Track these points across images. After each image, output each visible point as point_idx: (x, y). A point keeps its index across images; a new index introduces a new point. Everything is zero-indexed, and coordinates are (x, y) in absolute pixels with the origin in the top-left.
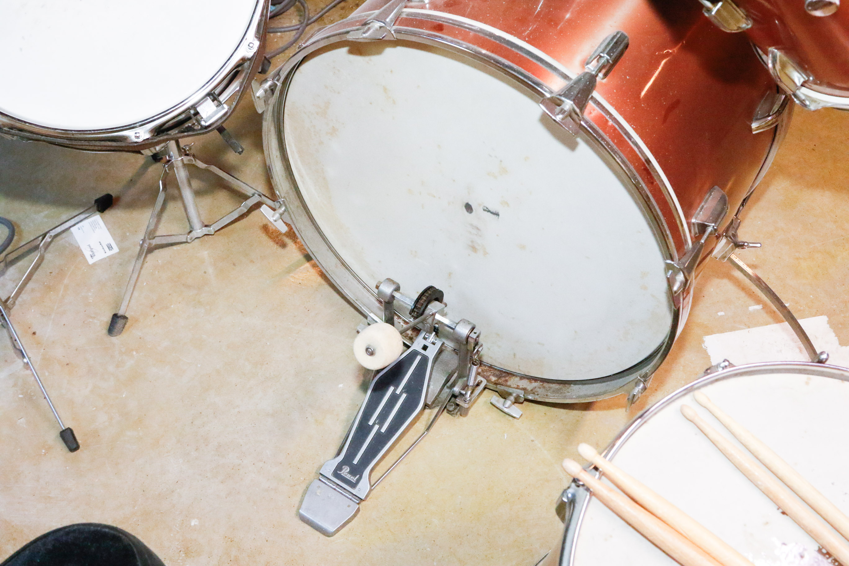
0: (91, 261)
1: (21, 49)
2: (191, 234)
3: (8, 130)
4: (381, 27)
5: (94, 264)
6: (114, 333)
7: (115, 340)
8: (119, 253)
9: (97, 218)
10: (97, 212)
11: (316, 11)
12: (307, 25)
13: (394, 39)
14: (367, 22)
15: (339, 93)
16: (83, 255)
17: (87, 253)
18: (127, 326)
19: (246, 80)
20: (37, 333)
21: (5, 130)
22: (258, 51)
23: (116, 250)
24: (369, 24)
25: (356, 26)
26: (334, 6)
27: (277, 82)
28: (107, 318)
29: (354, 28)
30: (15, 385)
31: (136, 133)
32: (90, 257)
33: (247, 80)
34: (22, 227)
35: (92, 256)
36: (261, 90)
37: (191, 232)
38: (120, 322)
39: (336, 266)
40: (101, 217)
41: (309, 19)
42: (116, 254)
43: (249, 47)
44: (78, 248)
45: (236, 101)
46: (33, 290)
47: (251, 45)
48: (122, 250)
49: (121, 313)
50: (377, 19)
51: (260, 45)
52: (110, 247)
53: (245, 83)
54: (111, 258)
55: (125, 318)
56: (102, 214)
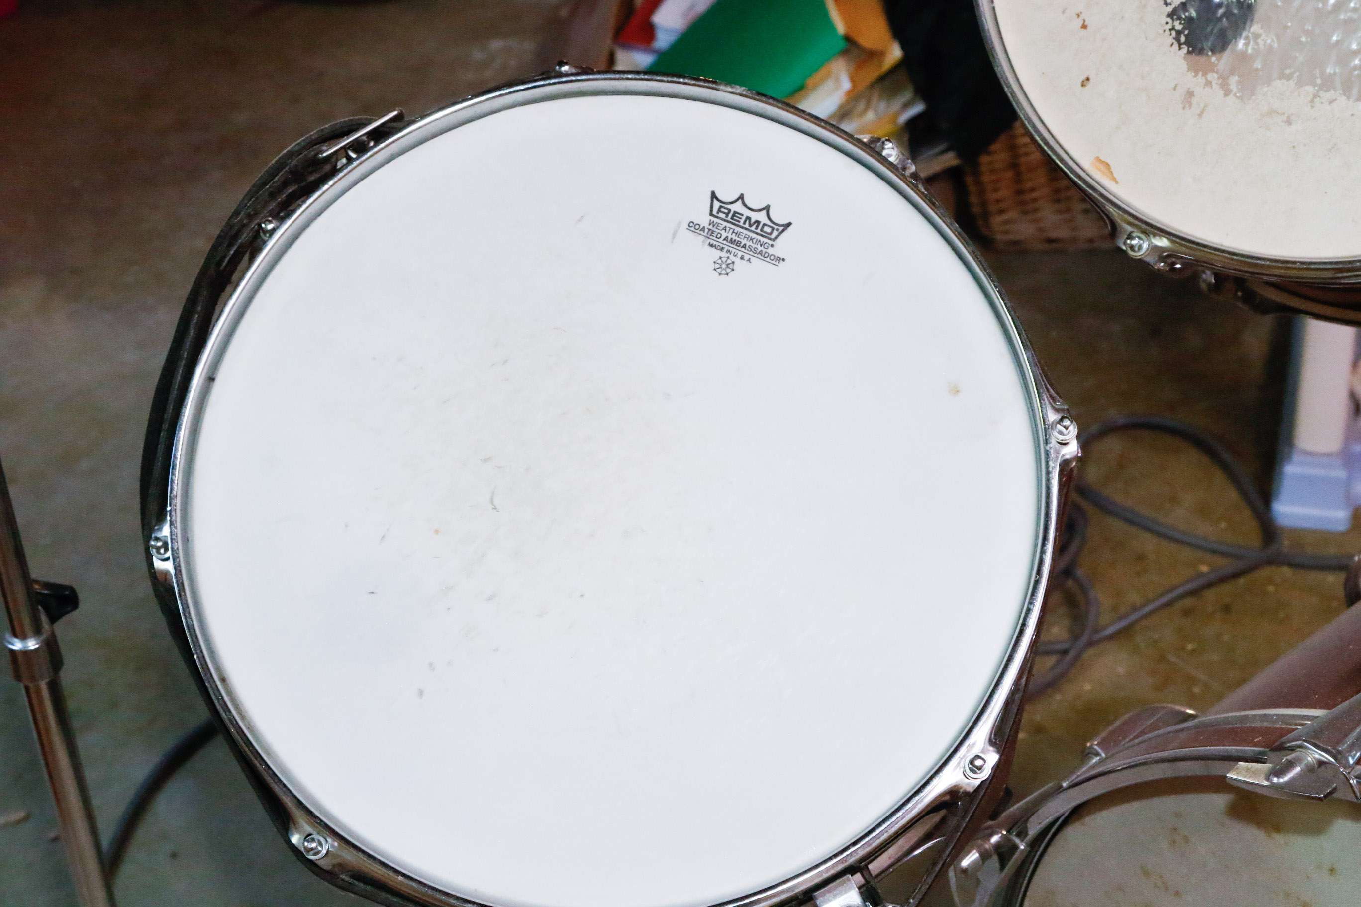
1: (421, 693)
3: (351, 880)
4: (1321, 763)
11: (1115, 609)
12: (1090, 644)
13: (1355, 800)
14: (1285, 743)
15: (1177, 894)
19: (950, 848)
21: (343, 880)
22: (992, 779)
24: (1292, 749)
25: (1255, 745)
26: (1168, 604)
27: (1017, 841)
29: (1249, 749)
33: (953, 849)
36: (974, 854)
41: (1096, 630)
43: (970, 766)
45: (919, 896)
47: (978, 763)
50: (1316, 738)
51: (1000, 760)
53: (949, 855)
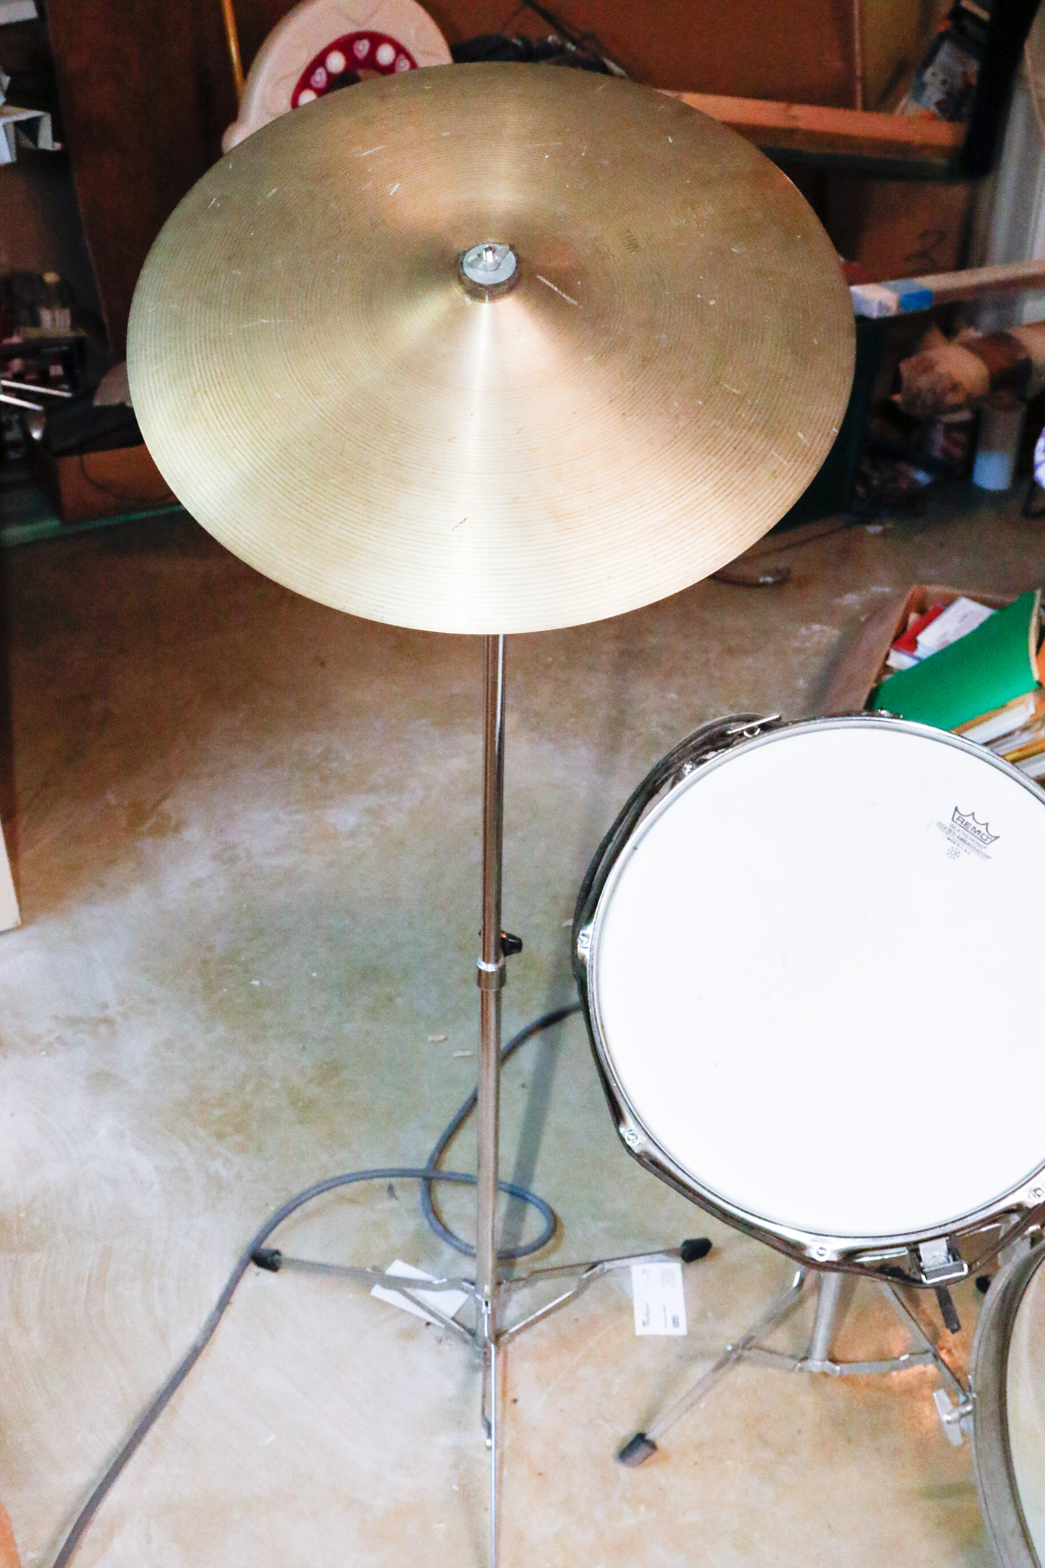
0: (640, 1331)
2: (805, 1364)
5: (642, 1338)
6: (627, 1460)
7: (624, 1472)
8: (685, 1337)
9: (676, 1266)
10: (680, 1259)
16: (632, 1314)
17: (639, 1316)
18: (650, 1458)
20: (518, 1403)
23: (682, 1330)
28: (626, 1430)
30: (456, 1466)
31: (821, 1248)
32: (642, 1324)
34: (566, 1231)
35: (644, 1324)
37: (805, 1359)
38: (644, 1449)
39: (1012, 1534)
40: (683, 1268)
42: (679, 1337)
43: (1034, 1193)
44: (630, 1300)
46: (540, 1334)
47: (1039, 1192)
48: (691, 1335)
49: (650, 1436)
52: (676, 1322)
54: (670, 1339)
55: (653, 1446)
56: (686, 1264)
